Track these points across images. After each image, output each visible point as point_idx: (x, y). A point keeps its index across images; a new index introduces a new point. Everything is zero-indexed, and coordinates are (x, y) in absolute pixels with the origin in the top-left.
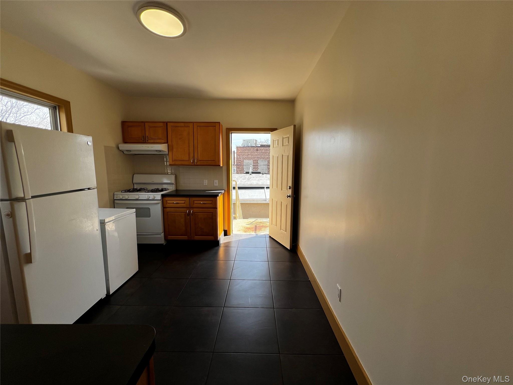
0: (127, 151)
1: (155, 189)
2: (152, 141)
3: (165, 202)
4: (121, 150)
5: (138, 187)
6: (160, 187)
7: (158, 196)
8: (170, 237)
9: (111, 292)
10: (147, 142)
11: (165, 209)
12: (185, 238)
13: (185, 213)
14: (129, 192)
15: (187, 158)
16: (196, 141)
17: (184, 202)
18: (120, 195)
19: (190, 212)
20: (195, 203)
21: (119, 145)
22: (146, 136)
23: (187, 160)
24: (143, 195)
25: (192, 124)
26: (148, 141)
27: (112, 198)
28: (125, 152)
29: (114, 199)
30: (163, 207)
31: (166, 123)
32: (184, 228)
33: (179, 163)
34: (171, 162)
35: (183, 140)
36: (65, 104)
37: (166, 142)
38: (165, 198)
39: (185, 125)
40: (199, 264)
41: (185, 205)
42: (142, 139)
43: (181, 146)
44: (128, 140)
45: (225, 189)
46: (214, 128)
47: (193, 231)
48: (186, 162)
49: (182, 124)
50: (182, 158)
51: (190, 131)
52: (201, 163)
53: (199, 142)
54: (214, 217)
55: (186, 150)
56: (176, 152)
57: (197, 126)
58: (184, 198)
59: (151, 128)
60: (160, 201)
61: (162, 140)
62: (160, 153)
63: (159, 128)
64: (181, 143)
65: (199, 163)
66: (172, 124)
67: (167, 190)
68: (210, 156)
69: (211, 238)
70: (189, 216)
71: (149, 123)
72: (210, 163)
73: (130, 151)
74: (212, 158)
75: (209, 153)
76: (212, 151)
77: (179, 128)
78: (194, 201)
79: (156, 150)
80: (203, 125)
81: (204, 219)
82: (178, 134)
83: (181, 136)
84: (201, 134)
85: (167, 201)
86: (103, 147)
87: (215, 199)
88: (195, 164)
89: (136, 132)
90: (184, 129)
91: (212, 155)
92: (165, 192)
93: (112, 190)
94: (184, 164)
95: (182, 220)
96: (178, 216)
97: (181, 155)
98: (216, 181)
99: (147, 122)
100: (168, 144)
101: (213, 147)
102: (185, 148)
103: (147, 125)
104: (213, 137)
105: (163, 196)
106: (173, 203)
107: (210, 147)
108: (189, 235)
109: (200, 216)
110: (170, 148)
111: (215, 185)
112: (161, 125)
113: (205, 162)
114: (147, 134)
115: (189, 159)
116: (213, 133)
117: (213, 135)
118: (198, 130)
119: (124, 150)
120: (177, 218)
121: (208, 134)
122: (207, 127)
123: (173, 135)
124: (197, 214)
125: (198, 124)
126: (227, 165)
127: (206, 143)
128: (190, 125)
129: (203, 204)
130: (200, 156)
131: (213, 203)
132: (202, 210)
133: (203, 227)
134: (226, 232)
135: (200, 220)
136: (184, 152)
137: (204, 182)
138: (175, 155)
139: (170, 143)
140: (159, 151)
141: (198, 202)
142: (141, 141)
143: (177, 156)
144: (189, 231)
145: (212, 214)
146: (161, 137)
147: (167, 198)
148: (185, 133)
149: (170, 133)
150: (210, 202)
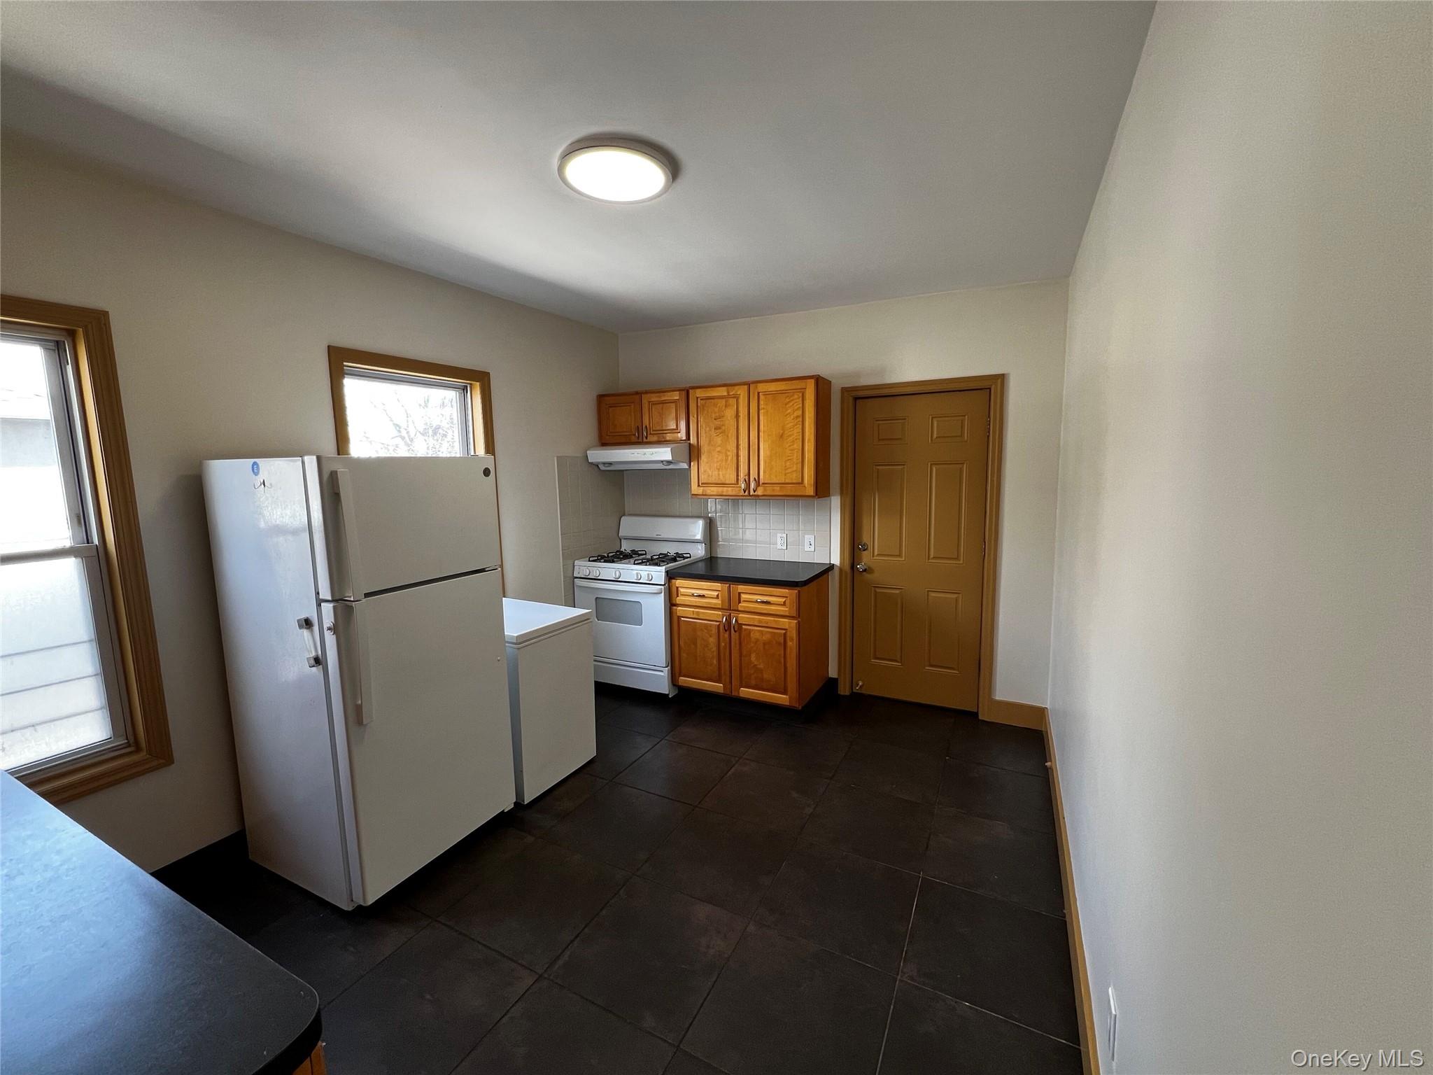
0: (604, 464)
1: (661, 554)
2: (655, 438)
3: (674, 590)
4: (592, 463)
5: (626, 547)
6: (671, 549)
7: (658, 573)
10: (645, 440)
11: (675, 608)
12: (717, 687)
13: (718, 623)
14: (605, 562)
15: (732, 479)
17: (716, 593)
18: (584, 567)
19: (729, 621)
20: (742, 600)
21: (588, 452)
22: (644, 426)
23: (733, 482)
24: (630, 571)
25: (746, 387)
26: (646, 438)
27: (571, 575)
28: (602, 468)
29: (575, 575)
30: (671, 604)
31: (687, 392)
32: (715, 662)
33: (713, 491)
34: (695, 489)
35: (723, 432)
36: (482, 378)
37: (684, 438)
38: (673, 581)
39: (728, 393)
40: (733, 770)
41: (718, 602)
42: (635, 435)
43: (719, 449)
44: (607, 437)
45: (836, 560)
46: (801, 395)
47: (735, 674)
48: (730, 489)
49: (722, 392)
50: (721, 477)
51: (741, 409)
52: (765, 490)
53: (761, 434)
54: (789, 643)
55: (729, 458)
56: (707, 463)
57: (759, 393)
58: (717, 585)
59: (654, 407)
60: (663, 587)
61: (676, 435)
62: (671, 467)
63: (672, 404)
64: (719, 440)
65: (760, 492)
66: (700, 393)
67: (688, 558)
68: (789, 470)
69: (782, 699)
70: (728, 632)
71: (649, 395)
72: (789, 490)
73: (610, 464)
74: (795, 477)
75: (788, 463)
76: (796, 456)
77: (716, 400)
78: (739, 594)
79: (662, 462)
80: (773, 387)
81: (764, 644)
82: (714, 416)
83: (717, 423)
84: (767, 411)
85: (677, 588)
86: (555, 458)
87: (793, 593)
88: (752, 493)
89: (623, 419)
90: (726, 402)
91: (795, 469)
92: (681, 562)
93: (570, 556)
94: (724, 494)
95: (712, 640)
96: (702, 630)
97: (719, 469)
98: (809, 538)
99: (646, 392)
100: (690, 444)
101: (798, 445)
102: (729, 453)
103: (645, 399)
104: (797, 417)
105: (670, 576)
106: (693, 595)
107: (790, 446)
108: (728, 680)
109: (754, 636)
110: (693, 453)
111: (807, 548)
112: (676, 396)
113: (777, 488)
114: (646, 422)
115: (738, 479)
116: (799, 407)
117: (800, 413)
118: (762, 402)
119: (599, 463)
120: (699, 633)
121: (787, 410)
122: (782, 392)
123: (701, 419)
124: (746, 629)
125: (761, 387)
126: (842, 494)
127: (781, 436)
128: (742, 392)
129: (763, 602)
130: (764, 472)
131: (787, 603)
132: (760, 621)
133: (761, 666)
134: (833, 683)
135: (752, 645)
136: (726, 460)
137: (779, 540)
138: (705, 471)
139: (693, 440)
140: (669, 462)
141: (751, 596)
142: (633, 439)
143: (710, 473)
144: (728, 673)
145: (785, 634)
146: (675, 427)
147: (678, 582)
148: (730, 413)
149: (696, 416)
150: (779, 600)
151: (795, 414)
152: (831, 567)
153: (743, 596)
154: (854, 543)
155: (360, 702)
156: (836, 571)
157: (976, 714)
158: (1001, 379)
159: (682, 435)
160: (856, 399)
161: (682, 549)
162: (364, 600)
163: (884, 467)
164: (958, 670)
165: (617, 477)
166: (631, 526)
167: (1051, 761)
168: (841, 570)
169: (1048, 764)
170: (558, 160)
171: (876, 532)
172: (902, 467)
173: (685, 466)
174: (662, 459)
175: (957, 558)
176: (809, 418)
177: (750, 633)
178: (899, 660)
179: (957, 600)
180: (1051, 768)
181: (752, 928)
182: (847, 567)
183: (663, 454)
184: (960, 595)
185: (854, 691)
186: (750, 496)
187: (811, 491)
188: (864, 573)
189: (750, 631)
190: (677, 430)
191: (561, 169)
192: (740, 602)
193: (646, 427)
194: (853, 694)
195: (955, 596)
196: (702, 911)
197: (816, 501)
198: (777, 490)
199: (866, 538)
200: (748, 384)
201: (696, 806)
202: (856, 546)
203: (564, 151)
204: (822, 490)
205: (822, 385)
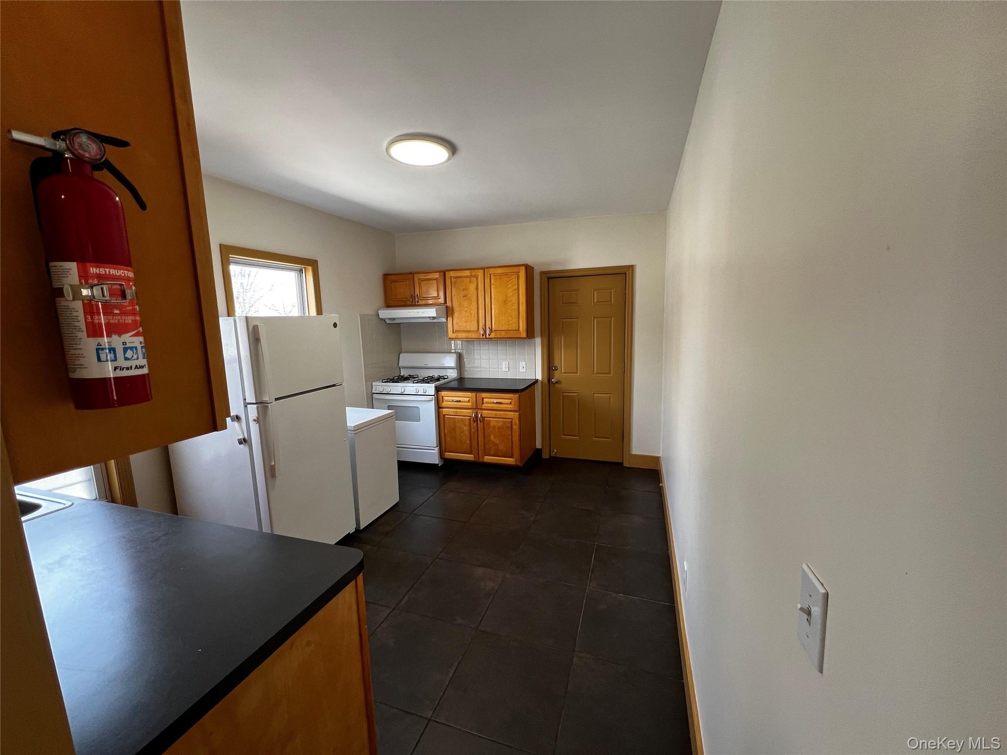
0: (389, 319)
1: (429, 377)
2: (424, 303)
3: (440, 398)
4: (381, 319)
5: (404, 373)
6: (436, 373)
7: (430, 388)
8: (449, 455)
9: (362, 527)
10: (417, 303)
11: (441, 409)
12: (470, 457)
13: (469, 418)
14: (392, 382)
15: (475, 328)
16: (488, 300)
17: (468, 399)
18: (379, 387)
19: (476, 416)
20: (484, 402)
21: (379, 311)
22: (416, 295)
23: (476, 330)
24: (410, 387)
25: (482, 271)
26: (418, 302)
27: (370, 392)
28: (388, 321)
29: (373, 392)
30: (439, 407)
31: (444, 273)
32: (468, 442)
33: (462, 336)
34: (451, 335)
35: (469, 299)
36: (313, 264)
37: (443, 302)
38: (440, 392)
39: (471, 274)
40: (485, 502)
41: (470, 404)
42: (410, 300)
43: (466, 309)
44: (391, 302)
45: (539, 377)
46: (516, 276)
47: (481, 447)
48: (473, 334)
49: (467, 273)
50: (468, 327)
51: (479, 283)
52: (496, 335)
53: (492, 300)
54: (514, 427)
55: (473, 315)
56: (458, 318)
57: (490, 274)
58: (469, 394)
59: (422, 282)
60: (433, 397)
61: (437, 300)
62: (435, 321)
63: (434, 281)
64: (466, 303)
65: (492, 335)
66: (452, 274)
67: (446, 378)
68: (511, 322)
69: (510, 461)
70: (476, 423)
71: (419, 275)
72: (510, 335)
73: (394, 319)
74: (514, 327)
75: (509, 318)
76: (515, 314)
77: (462, 279)
78: (483, 398)
79: (429, 317)
80: (499, 271)
81: (499, 428)
82: (462, 288)
83: (465, 292)
84: (496, 286)
85: (443, 397)
86: (359, 315)
87: (515, 397)
88: (487, 336)
89: (401, 290)
90: (470, 280)
91: (514, 321)
92: (442, 381)
93: (370, 379)
94: (470, 337)
95: (466, 428)
96: (459, 422)
97: (466, 322)
98: (522, 364)
99: (417, 273)
100: (447, 306)
101: (515, 307)
102: (472, 312)
103: (416, 277)
104: (515, 290)
105: (438, 389)
106: (453, 401)
107: (511, 307)
108: (476, 453)
109: (492, 424)
110: (449, 312)
111: (521, 370)
112: (437, 275)
113: (503, 333)
114: (417, 292)
115: (478, 328)
116: (516, 284)
117: (516, 287)
118: (492, 280)
119: (386, 318)
120: (458, 425)
121: (508, 286)
122: (506, 274)
123: (454, 290)
124: (487, 420)
125: (492, 271)
126: (542, 336)
127: (505, 301)
128: (480, 273)
129: (497, 403)
130: (495, 323)
131: (513, 404)
132: (496, 415)
133: (498, 442)
134: (539, 452)
135: (492, 429)
136: (471, 317)
137: (504, 365)
138: (457, 323)
139: (449, 304)
140: (434, 318)
141: (490, 400)
142: (409, 303)
143: (460, 324)
144: (476, 447)
145: (511, 421)
146: (437, 295)
147: (443, 393)
148: (472, 287)
149: (450, 288)
150: (508, 401)
151: (513, 288)
152: (537, 381)
153: (485, 400)
154: (550, 366)
155: (273, 463)
156: (539, 384)
157: (622, 464)
158: (631, 268)
159: (442, 300)
160: (549, 278)
161: (442, 373)
162: (275, 403)
163: (566, 320)
164: (611, 439)
165: (396, 328)
166: (406, 360)
167: (662, 483)
168: (542, 382)
169: (661, 485)
170: (387, 144)
171: (562, 359)
172: (576, 320)
173: (444, 320)
174: (430, 316)
175: (609, 373)
176: (522, 290)
177: (490, 423)
178: (577, 435)
179: (610, 397)
180: (662, 486)
181: (508, 575)
182: (546, 381)
183: (431, 312)
184: (612, 395)
185: (552, 455)
186: (486, 338)
187: (524, 335)
188: (556, 384)
189: (490, 421)
190: (438, 297)
191: (387, 149)
192: (483, 404)
193: (417, 295)
194: (551, 457)
195: (609, 395)
196: (479, 572)
197: (526, 341)
198: (503, 335)
199: (556, 363)
200: (484, 269)
201: (466, 522)
202: (551, 367)
203: (392, 140)
204: (530, 334)
205: (529, 269)
